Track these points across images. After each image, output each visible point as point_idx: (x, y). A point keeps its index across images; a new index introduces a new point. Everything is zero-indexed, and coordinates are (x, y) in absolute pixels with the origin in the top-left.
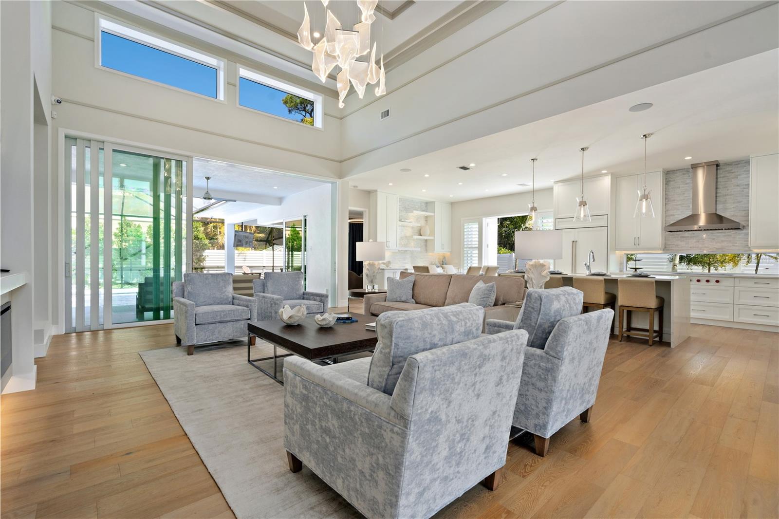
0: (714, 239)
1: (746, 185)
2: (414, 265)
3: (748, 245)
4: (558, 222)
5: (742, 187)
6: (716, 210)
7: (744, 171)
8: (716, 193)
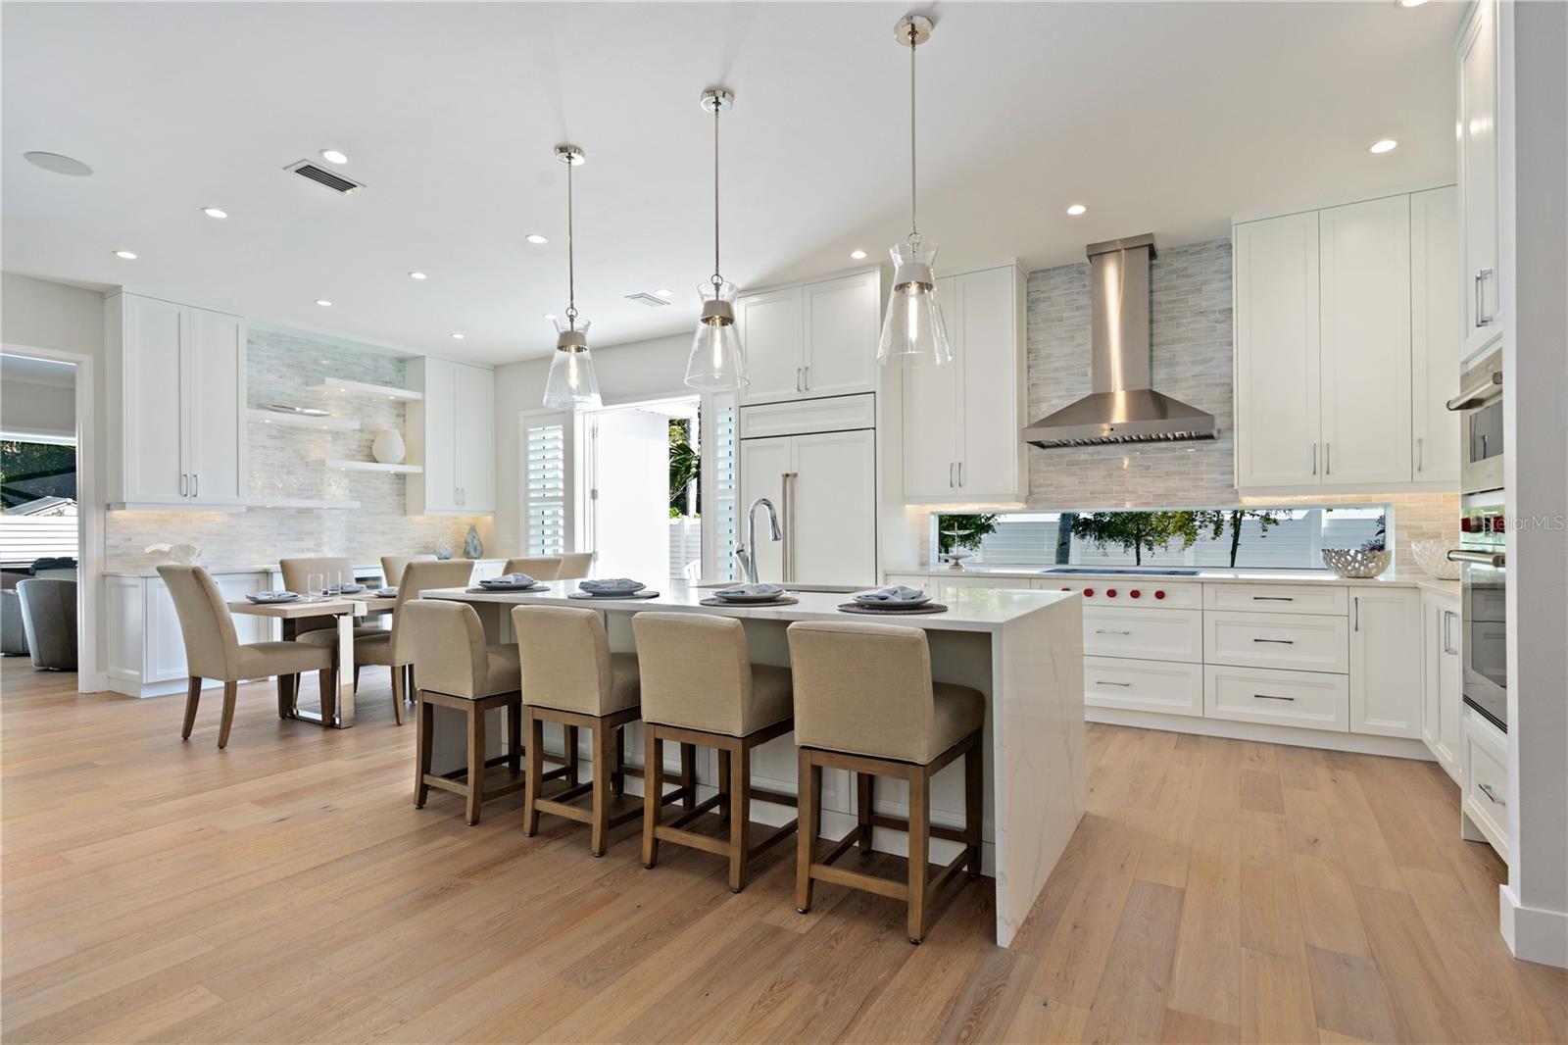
0: (1148, 468)
1: (1220, 312)
3: (1233, 486)
4: (748, 416)
5: (1212, 317)
6: (1152, 384)
7: (1216, 272)
8: (1151, 335)
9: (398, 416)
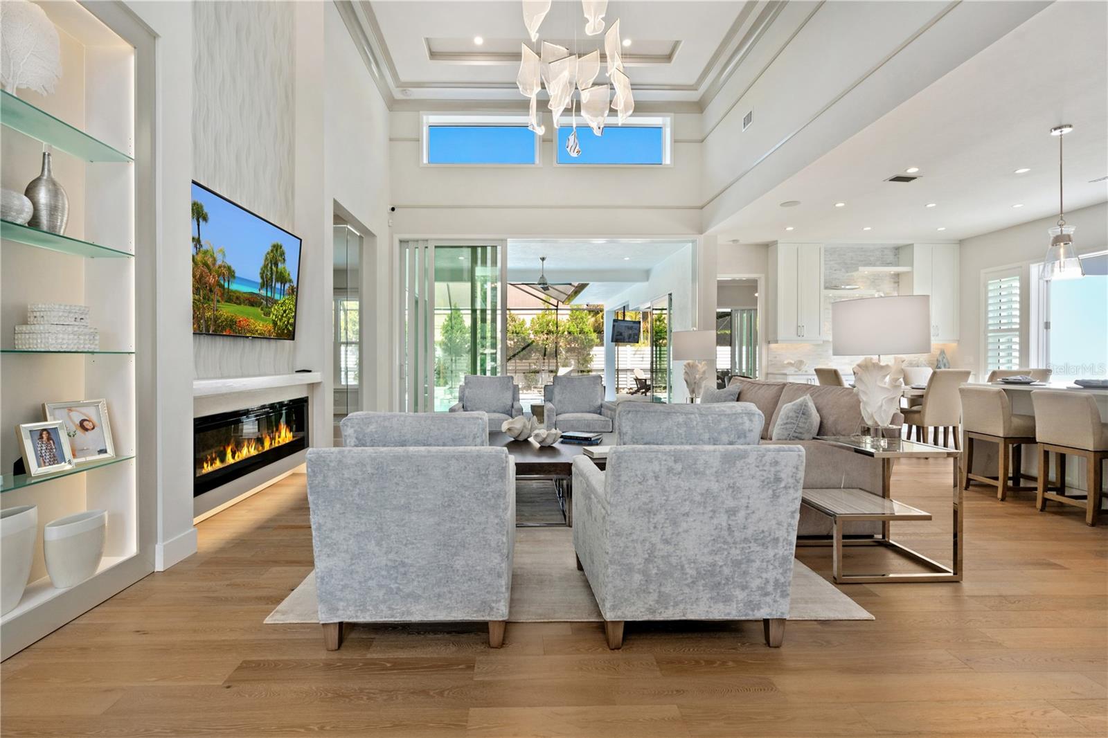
2: (817, 368)
9: (895, 282)
